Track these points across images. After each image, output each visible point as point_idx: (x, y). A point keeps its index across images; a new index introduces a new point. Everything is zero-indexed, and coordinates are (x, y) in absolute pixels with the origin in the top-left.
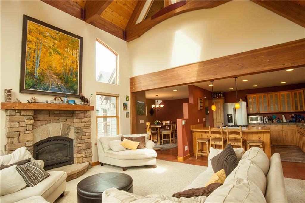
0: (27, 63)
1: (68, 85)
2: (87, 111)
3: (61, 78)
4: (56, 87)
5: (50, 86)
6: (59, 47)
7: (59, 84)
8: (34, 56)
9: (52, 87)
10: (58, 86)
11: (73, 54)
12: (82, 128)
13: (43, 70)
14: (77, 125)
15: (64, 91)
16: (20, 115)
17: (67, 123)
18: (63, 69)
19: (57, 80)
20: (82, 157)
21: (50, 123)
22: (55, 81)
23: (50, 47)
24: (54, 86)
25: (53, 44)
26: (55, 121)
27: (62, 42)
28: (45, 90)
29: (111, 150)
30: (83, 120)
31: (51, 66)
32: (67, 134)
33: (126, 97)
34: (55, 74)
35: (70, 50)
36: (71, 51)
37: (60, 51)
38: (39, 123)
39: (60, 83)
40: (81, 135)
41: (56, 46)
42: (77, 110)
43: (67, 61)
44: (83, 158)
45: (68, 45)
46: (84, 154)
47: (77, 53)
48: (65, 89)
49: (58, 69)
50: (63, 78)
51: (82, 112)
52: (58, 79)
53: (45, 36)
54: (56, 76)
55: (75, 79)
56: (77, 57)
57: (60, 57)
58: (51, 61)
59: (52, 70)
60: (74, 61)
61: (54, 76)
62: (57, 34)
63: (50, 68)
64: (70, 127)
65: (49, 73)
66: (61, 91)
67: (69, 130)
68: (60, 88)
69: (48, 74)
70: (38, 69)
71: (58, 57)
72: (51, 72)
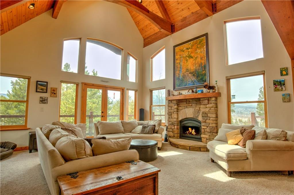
0: (177, 72)
1: (199, 78)
2: (211, 97)
3: (194, 75)
4: (191, 82)
5: (188, 83)
6: (192, 52)
7: (193, 79)
8: (179, 67)
9: (189, 83)
10: (193, 81)
11: (201, 53)
12: (206, 113)
13: (184, 73)
14: (202, 110)
15: (196, 83)
17: (197, 109)
18: (195, 67)
19: (191, 77)
20: (206, 138)
21: (186, 108)
22: (190, 78)
23: (186, 56)
24: (190, 82)
25: (188, 53)
26: (189, 107)
27: (193, 48)
28: (185, 86)
30: (207, 106)
31: (188, 69)
32: (197, 117)
33: (281, 71)
34: (190, 73)
35: (199, 49)
36: (199, 51)
37: (192, 55)
38: (180, 108)
39: (194, 79)
40: (206, 119)
41: (190, 53)
42: (202, 98)
43: (197, 60)
45: (197, 47)
46: (208, 136)
47: (204, 49)
48: (197, 82)
49: (192, 69)
50: (195, 74)
51: (206, 99)
52: (192, 76)
53: (183, 51)
54: (191, 74)
55: (204, 72)
56: (205, 52)
57: (193, 60)
58: (187, 66)
59: (188, 71)
60: (203, 57)
61: (190, 75)
62: (190, 44)
63: (187, 71)
64: (200, 112)
65: (187, 74)
66: (194, 85)
67: (198, 114)
68: (194, 82)
69: (186, 75)
70: (181, 74)
71: (191, 60)
72: (188, 73)
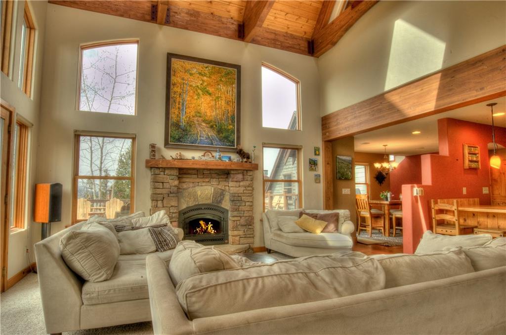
0: (172, 111)
1: (221, 135)
2: (247, 171)
3: (212, 127)
4: (206, 139)
5: (199, 138)
6: (209, 84)
7: (209, 134)
8: (179, 102)
9: (201, 139)
10: (209, 137)
11: (227, 92)
12: (239, 195)
13: (189, 118)
14: (233, 190)
15: (216, 143)
16: (164, 174)
17: (220, 187)
18: (214, 113)
19: (206, 130)
20: (239, 235)
21: (198, 185)
22: (205, 131)
23: (198, 86)
24: (203, 137)
25: (201, 82)
26: (204, 184)
27: (213, 77)
28: (193, 143)
29: (280, 230)
30: (242, 184)
31: (199, 111)
32: (220, 202)
33: (315, 149)
34: (204, 121)
35: (224, 85)
36: (224, 88)
37: (211, 90)
38: (185, 186)
39: (212, 134)
40: (239, 205)
41: (205, 84)
42: (233, 170)
43: (220, 102)
44: (240, 237)
45: (221, 80)
46: (242, 232)
47: (234, 89)
48: (217, 141)
49: (209, 114)
50: (215, 126)
51: (240, 172)
52: (208, 128)
53: (191, 74)
54: (207, 123)
55: (231, 127)
56: (234, 94)
57: (211, 99)
58: (199, 106)
59: (200, 117)
60: (230, 101)
61: (203, 124)
62: (206, 68)
63: (198, 115)
64: (224, 193)
65: (198, 121)
66: (212, 144)
67: (222, 197)
68: (211, 140)
69: (196, 122)
70: (184, 117)
71: (208, 98)
72: (200, 119)
